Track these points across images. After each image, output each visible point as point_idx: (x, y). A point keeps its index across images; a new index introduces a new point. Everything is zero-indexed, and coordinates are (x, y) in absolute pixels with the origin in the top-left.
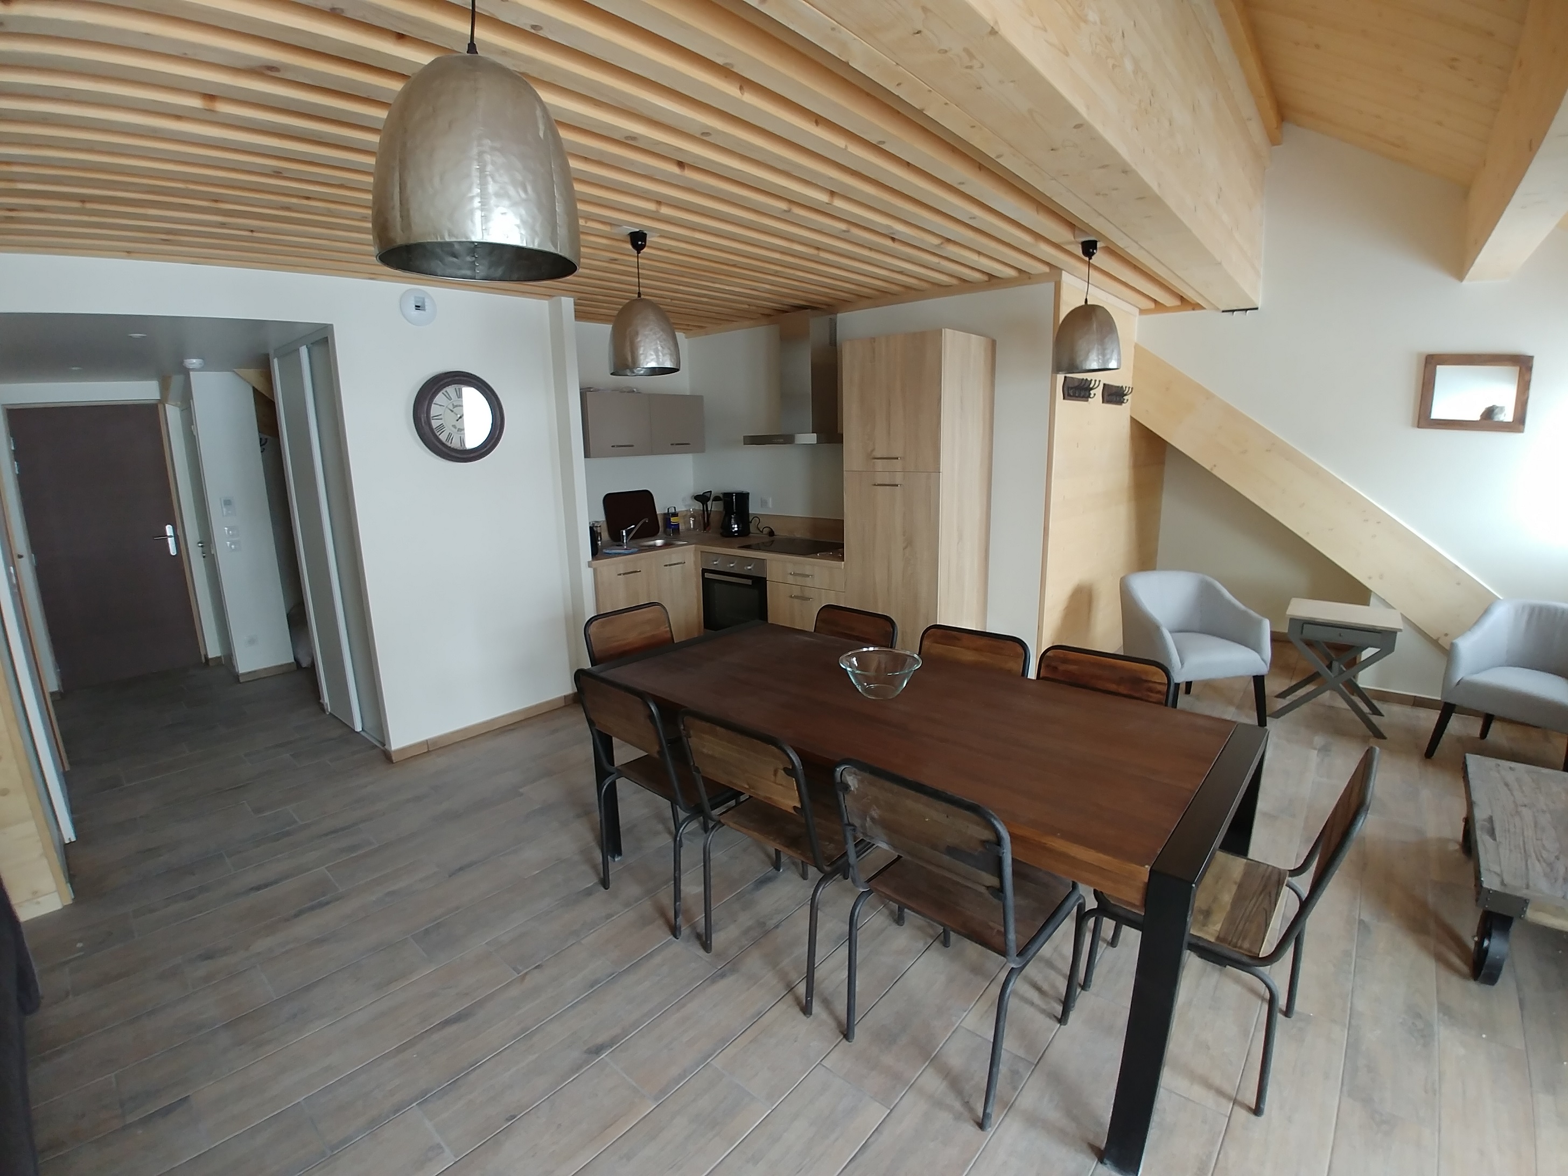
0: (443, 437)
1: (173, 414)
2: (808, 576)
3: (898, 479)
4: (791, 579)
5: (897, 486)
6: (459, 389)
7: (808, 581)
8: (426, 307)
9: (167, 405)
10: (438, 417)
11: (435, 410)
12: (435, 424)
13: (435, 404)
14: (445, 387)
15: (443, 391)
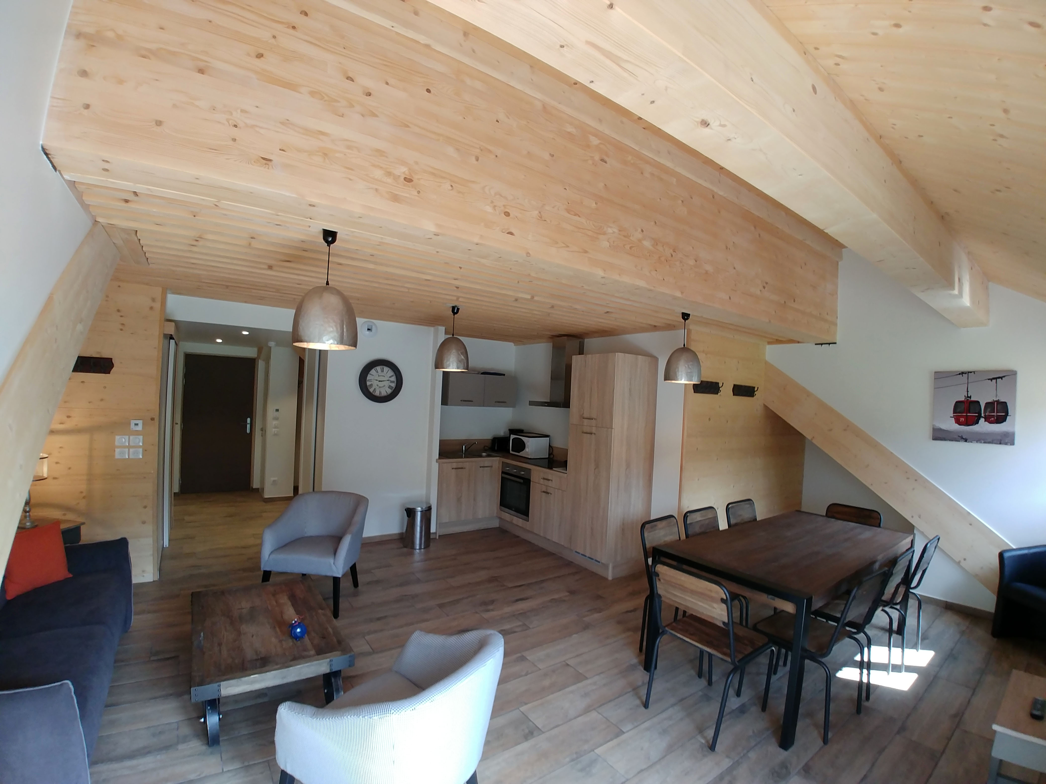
0: (371, 390)
1: (261, 365)
2: (549, 480)
3: (594, 430)
4: (542, 481)
5: (592, 434)
6: (382, 368)
7: (550, 483)
8: (373, 330)
9: (259, 360)
10: (370, 380)
11: (369, 377)
12: (368, 383)
13: (370, 374)
14: (376, 366)
15: (375, 368)
